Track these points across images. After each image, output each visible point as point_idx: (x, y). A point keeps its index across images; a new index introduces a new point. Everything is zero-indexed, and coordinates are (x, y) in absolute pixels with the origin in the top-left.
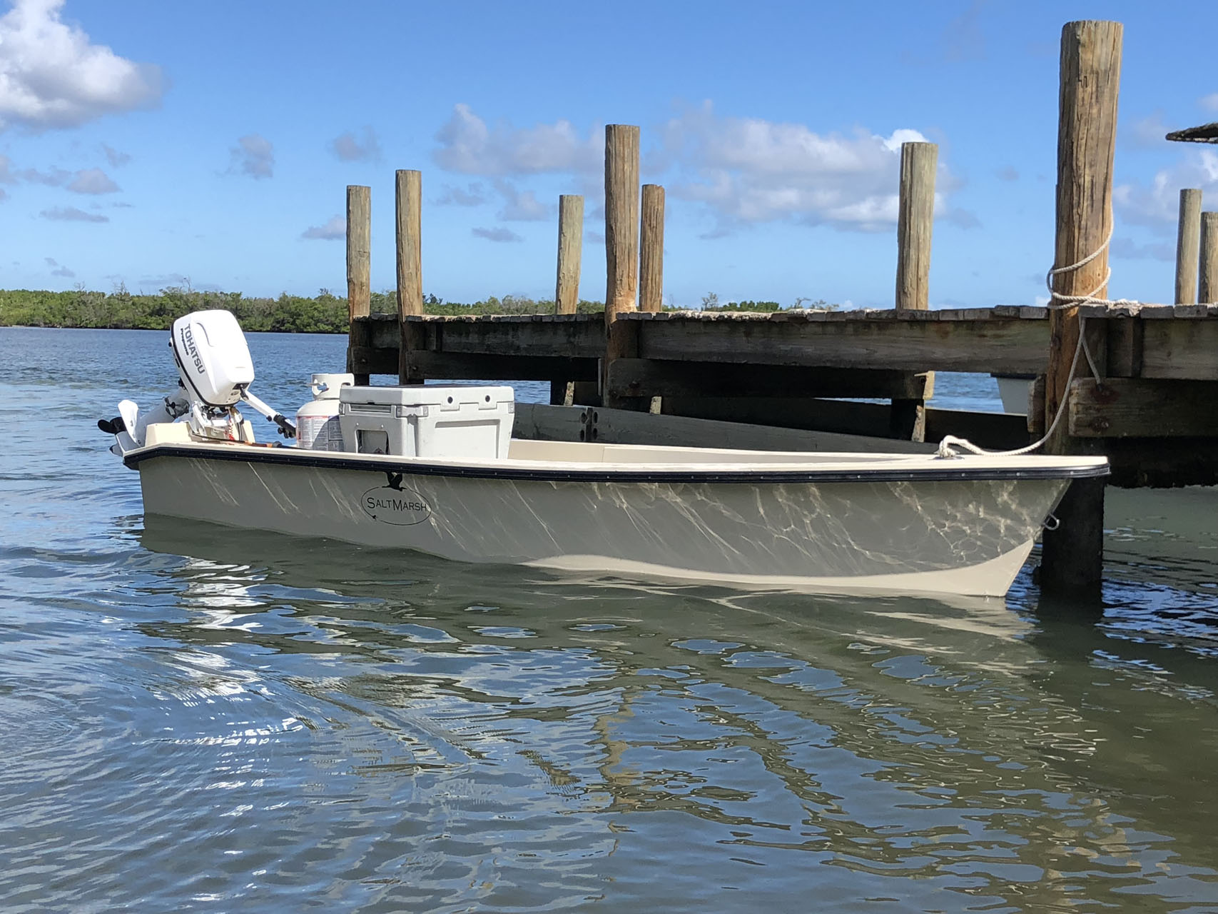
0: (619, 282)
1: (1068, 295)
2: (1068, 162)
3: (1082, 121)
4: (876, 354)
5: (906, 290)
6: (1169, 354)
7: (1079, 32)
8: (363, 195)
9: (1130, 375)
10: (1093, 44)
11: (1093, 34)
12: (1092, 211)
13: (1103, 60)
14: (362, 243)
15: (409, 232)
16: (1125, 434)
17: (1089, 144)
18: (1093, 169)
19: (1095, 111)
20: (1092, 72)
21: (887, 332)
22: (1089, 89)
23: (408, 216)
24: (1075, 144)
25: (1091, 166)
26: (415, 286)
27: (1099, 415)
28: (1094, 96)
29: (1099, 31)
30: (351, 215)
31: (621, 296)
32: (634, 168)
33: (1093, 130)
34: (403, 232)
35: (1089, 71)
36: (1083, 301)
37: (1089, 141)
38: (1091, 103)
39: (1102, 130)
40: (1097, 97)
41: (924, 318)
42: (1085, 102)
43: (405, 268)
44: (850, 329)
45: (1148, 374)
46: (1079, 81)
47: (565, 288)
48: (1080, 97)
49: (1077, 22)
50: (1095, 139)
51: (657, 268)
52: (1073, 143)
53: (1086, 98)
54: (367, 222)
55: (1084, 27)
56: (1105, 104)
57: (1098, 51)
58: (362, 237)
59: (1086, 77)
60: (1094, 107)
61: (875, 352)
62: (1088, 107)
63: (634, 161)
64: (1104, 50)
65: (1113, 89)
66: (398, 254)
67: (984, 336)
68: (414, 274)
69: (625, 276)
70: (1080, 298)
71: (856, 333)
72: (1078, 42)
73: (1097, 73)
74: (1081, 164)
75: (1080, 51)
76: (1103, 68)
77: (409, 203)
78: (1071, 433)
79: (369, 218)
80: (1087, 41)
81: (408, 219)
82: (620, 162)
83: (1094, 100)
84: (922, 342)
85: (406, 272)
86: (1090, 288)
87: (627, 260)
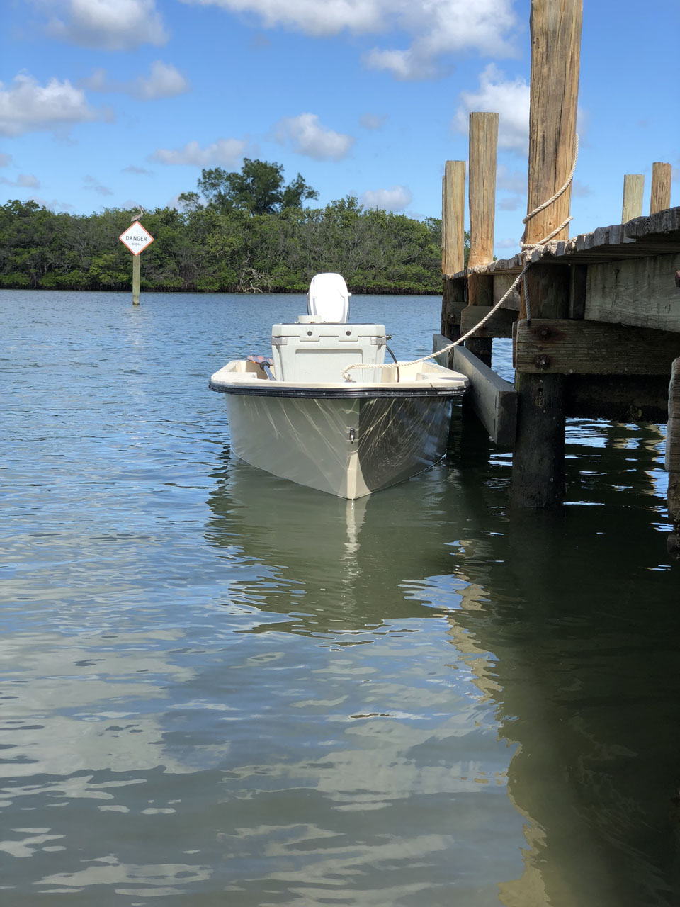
0: (473, 243)
1: (526, 243)
3: (536, 80)
10: (543, 7)
12: (543, 164)
13: (550, 21)
16: (571, 372)
17: (541, 101)
18: (545, 124)
19: (545, 70)
22: (540, 50)
25: (543, 121)
27: (541, 353)
28: (545, 56)
32: (489, 148)
33: (544, 88)
35: (541, 33)
37: (541, 98)
38: (542, 63)
39: (552, 88)
40: (547, 58)
42: (538, 62)
48: (535, 57)
50: (546, 96)
53: (539, 58)
56: (556, 62)
57: (547, 14)
59: (538, 39)
60: (545, 66)
62: (540, 66)
63: (489, 141)
64: (553, 12)
65: (564, 47)
73: (547, 34)
74: (535, 120)
76: (551, 29)
80: (538, 5)
82: (476, 144)
83: (544, 60)
86: (540, 236)
87: (480, 224)
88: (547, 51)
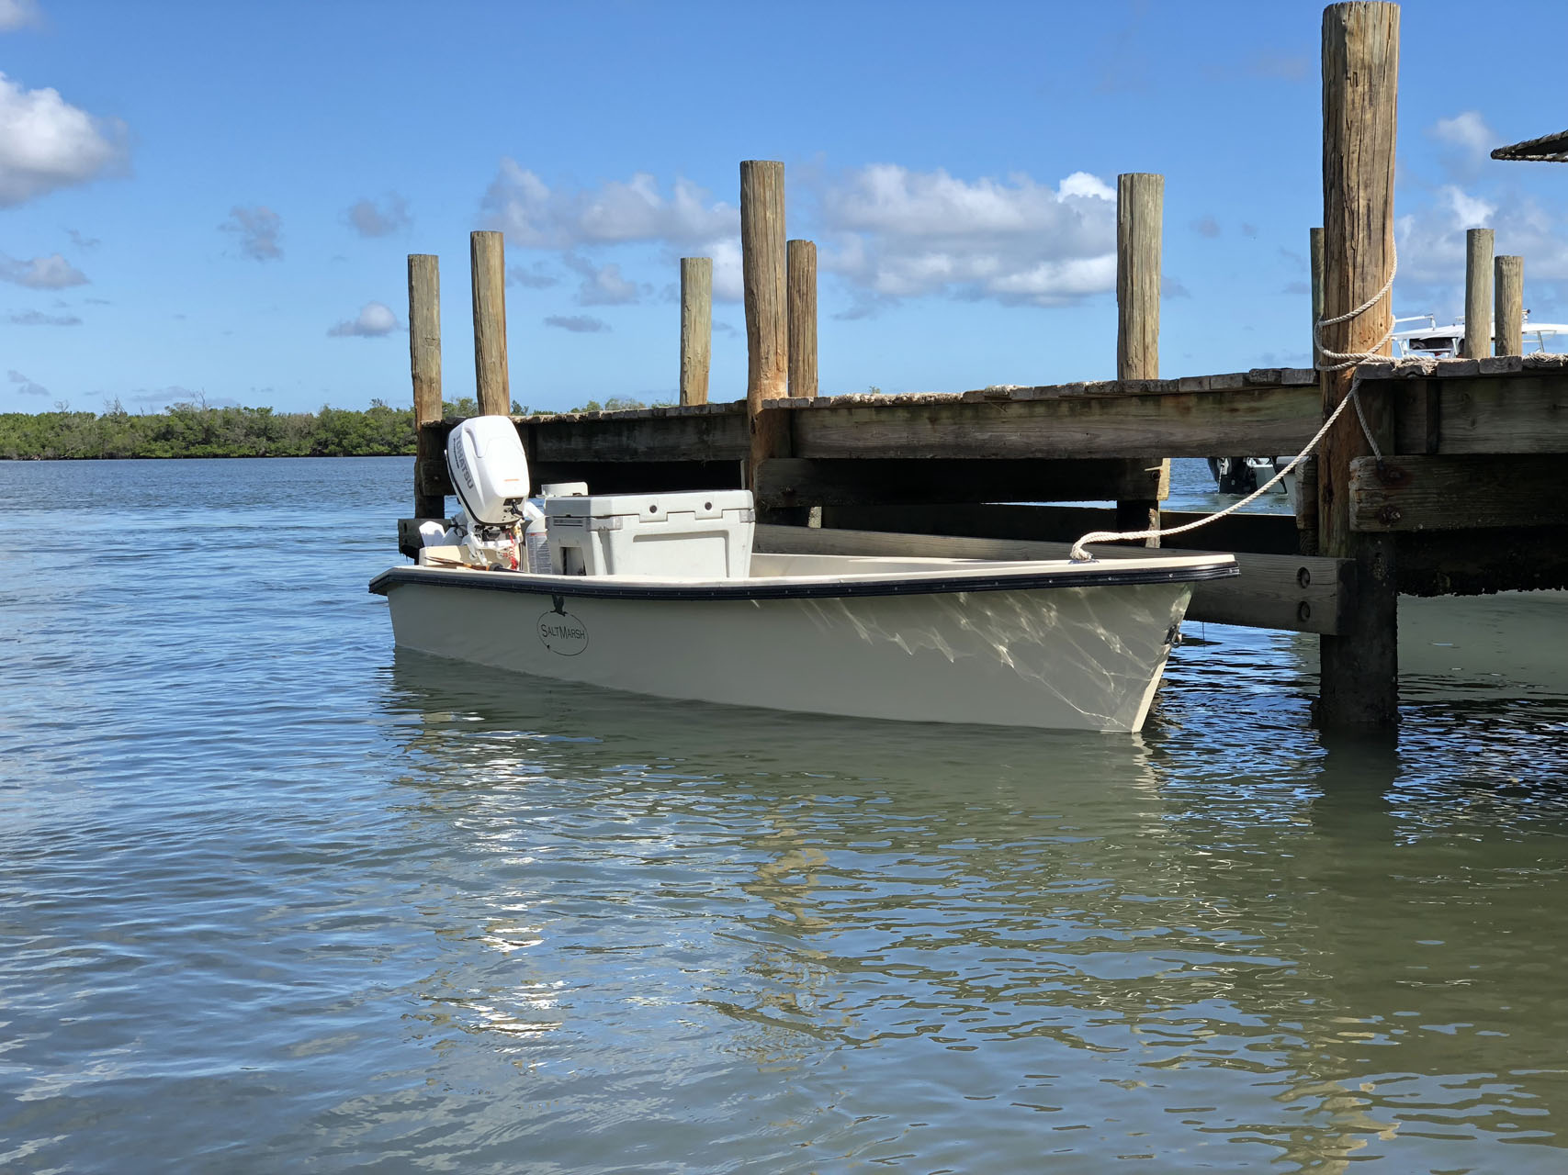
0: (764, 361)
1: (1342, 352)
2: (1337, 183)
3: (1353, 130)
4: (1097, 440)
5: (1130, 362)
6: (1473, 423)
7: (1345, 17)
8: (429, 267)
9: (1425, 451)
10: (1364, 31)
11: (1362, 20)
12: (1370, 243)
13: (1376, 51)
14: (429, 328)
15: (491, 309)
16: (1421, 527)
17: (1362, 158)
18: (1369, 190)
19: (1368, 116)
20: (1363, 67)
21: (1114, 411)
22: (1360, 89)
23: (488, 289)
24: (1345, 159)
25: (1366, 187)
26: (500, 380)
27: (1387, 503)
28: (1367, 98)
29: (1370, 15)
30: (415, 293)
31: (768, 378)
32: (779, 216)
33: (1367, 140)
34: (483, 311)
35: (1359, 66)
36: (1362, 359)
37: (1363, 154)
38: (1363, 107)
39: (1378, 141)
40: (1370, 100)
41: (1159, 389)
42: (1357, 105)
43: (487, 357)
44: (1064, 408)
45: (1447, 449)
46: (1347, 78)
47: (691, 377)
48: (1349, 97)
49: (1342, 4)
50: (1370, 152)
51: (809, 346)
52: (1342, 158)
53: (1357, 99)
54: (436, 301)
55: (1350, 10)
56: (1382, 108)
57: (1370, 41)
58: (430, 320)
59: (1356, 73)
60: (1368, 111)
61: (1098, 436)
62: (1359, 111)
63: (779, 206)
64: (1378, 38)
65: (1390, 88)
66: (477, 339)
67: (1236, 410)
68: (498, 365)
69: (772, 353)
70: (1357, 355)
71: (1073, 412)
72: (1344, 29)
73: (1370, 68)
74: (1353, 184)
75: (1347, 41)
76: (1377, 61)
77: (489, 273)
78: (1352, 527)
79: (438, 296)
80: (1356, 28)
81: (489, 294)
82: (760, 209)
83: (1366, 103)
84: (1157, 421)
85: (488, 361)
86: (1370, 342)
87: (773, 333)
88: (1370, 90)
